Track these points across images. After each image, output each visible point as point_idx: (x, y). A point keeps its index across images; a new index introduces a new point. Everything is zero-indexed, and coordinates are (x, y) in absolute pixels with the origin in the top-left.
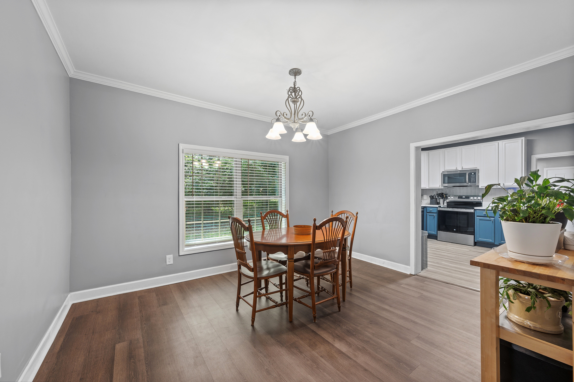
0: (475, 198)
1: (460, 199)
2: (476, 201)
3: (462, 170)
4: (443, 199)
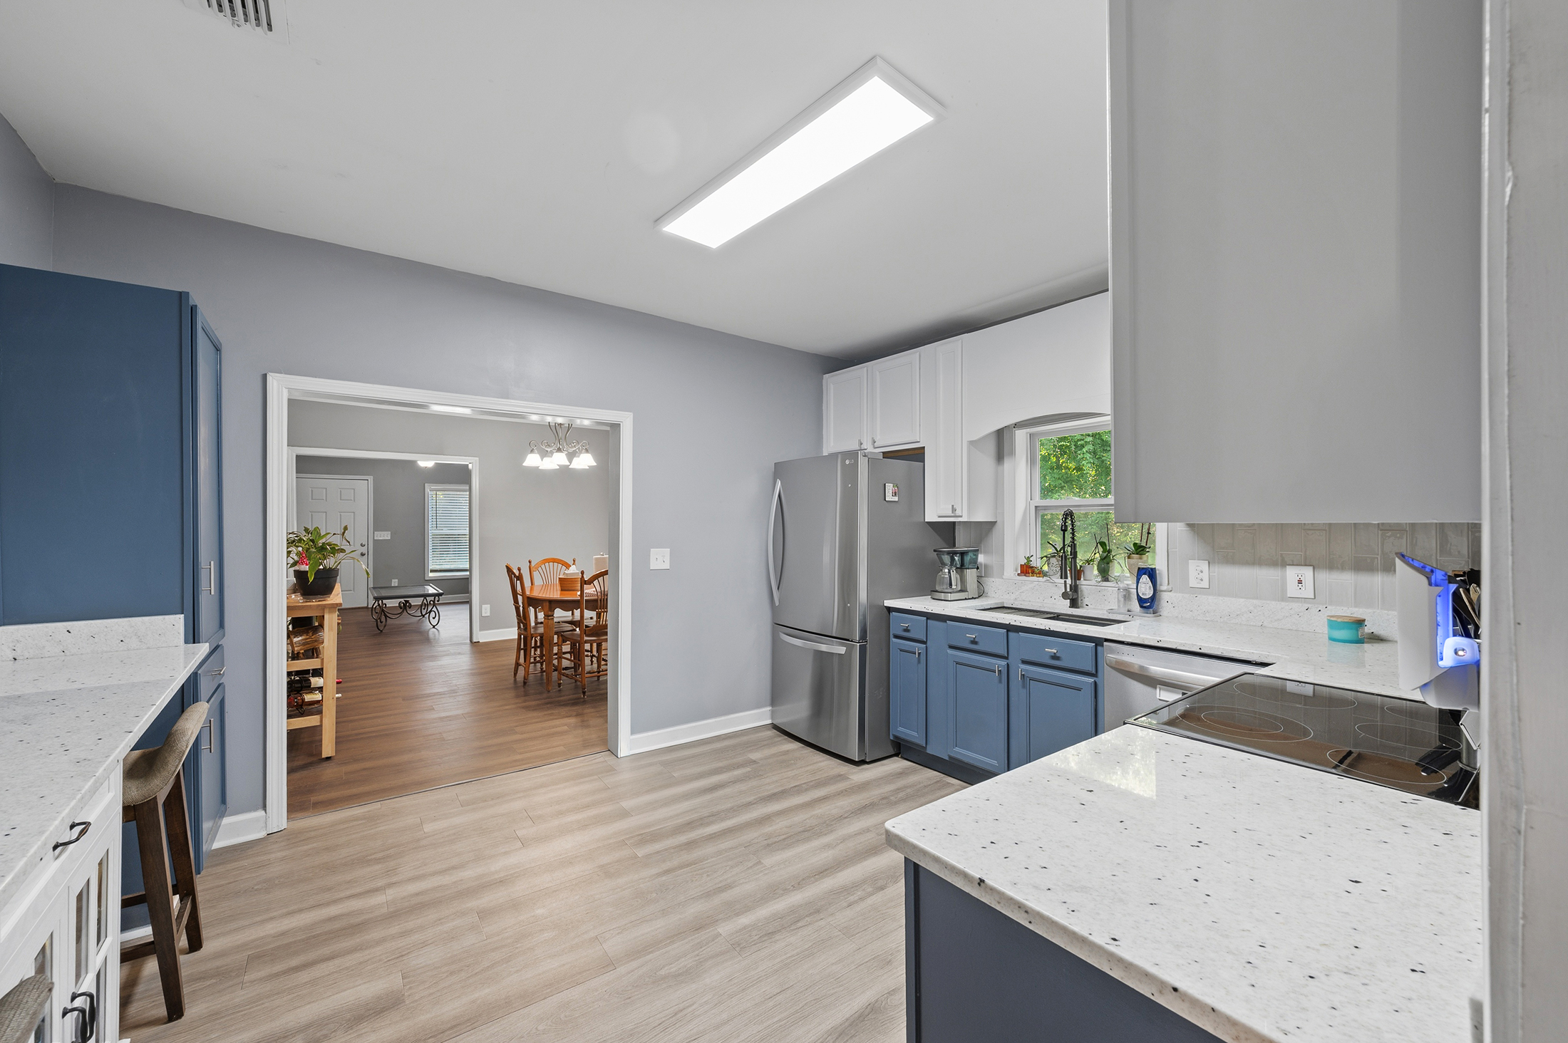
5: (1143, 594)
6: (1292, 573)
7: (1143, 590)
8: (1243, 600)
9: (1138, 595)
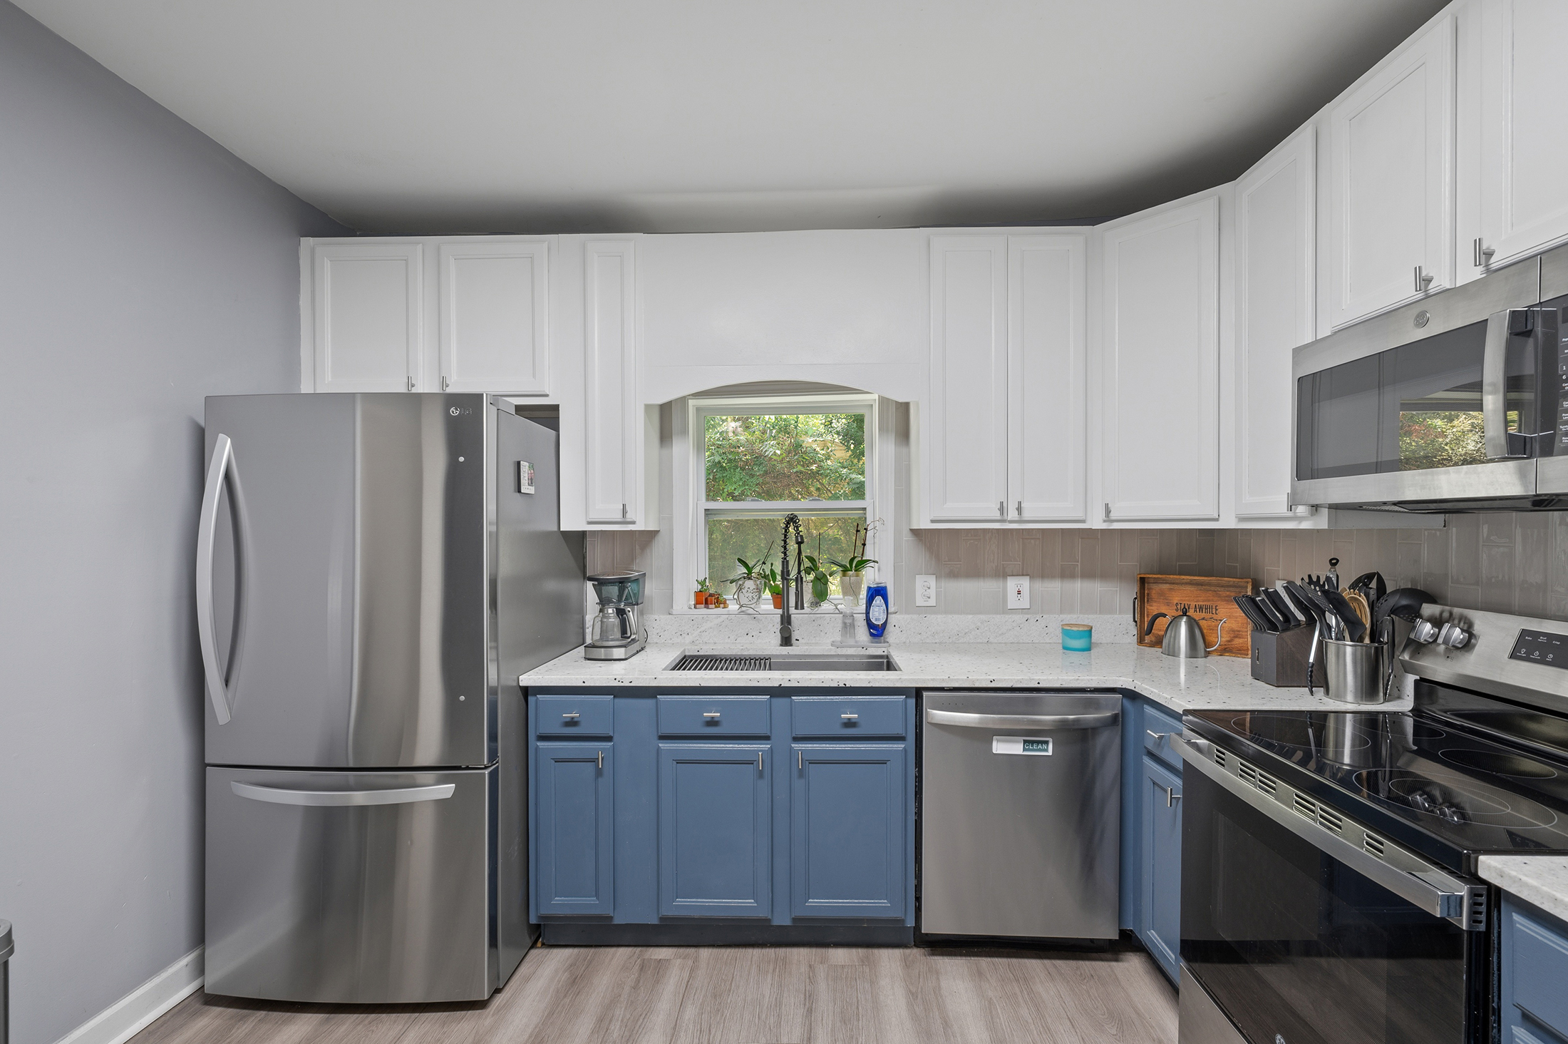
4: (1367, 641)
5: (876, 620)
6: (1012, 584)
7: (877, 614)
8: (971, 616)
9: (868, 620)
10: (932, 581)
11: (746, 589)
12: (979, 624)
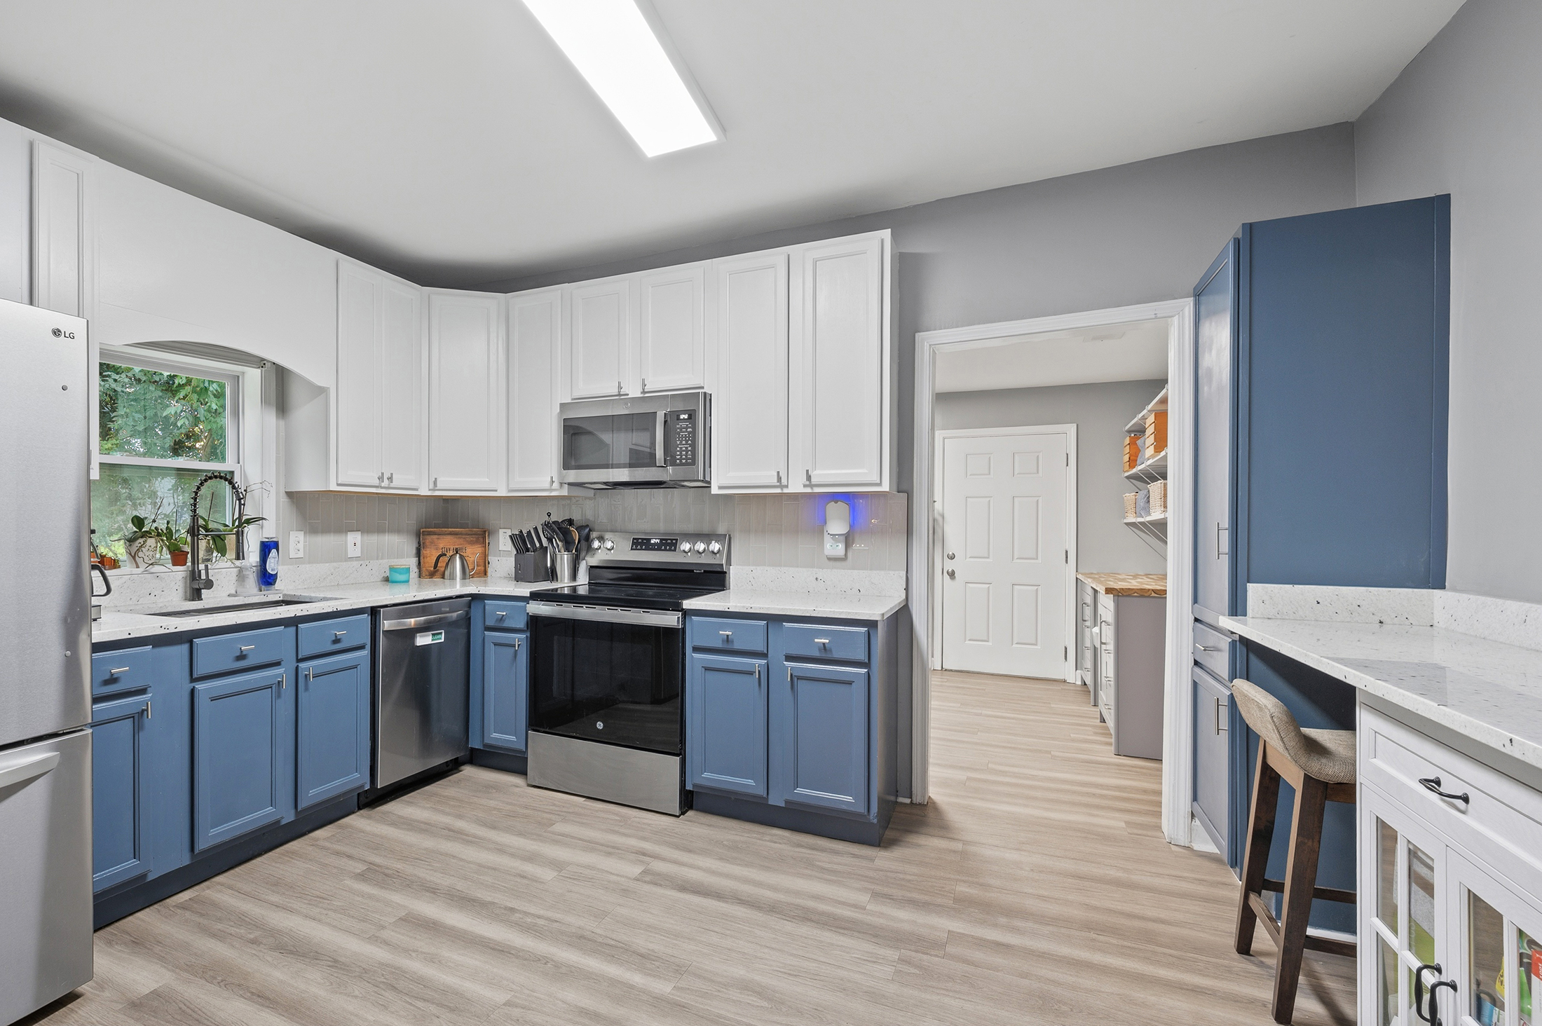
0: (701, 546)
1: (641, 549)
2: (704, 560)
3: (642, 395)
4: (574, 551)
6: (350, 537)
8: (328, 564)
10: (301, 535)
11: (147, 547)
12: (333, 570)
